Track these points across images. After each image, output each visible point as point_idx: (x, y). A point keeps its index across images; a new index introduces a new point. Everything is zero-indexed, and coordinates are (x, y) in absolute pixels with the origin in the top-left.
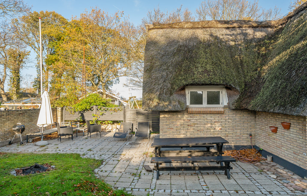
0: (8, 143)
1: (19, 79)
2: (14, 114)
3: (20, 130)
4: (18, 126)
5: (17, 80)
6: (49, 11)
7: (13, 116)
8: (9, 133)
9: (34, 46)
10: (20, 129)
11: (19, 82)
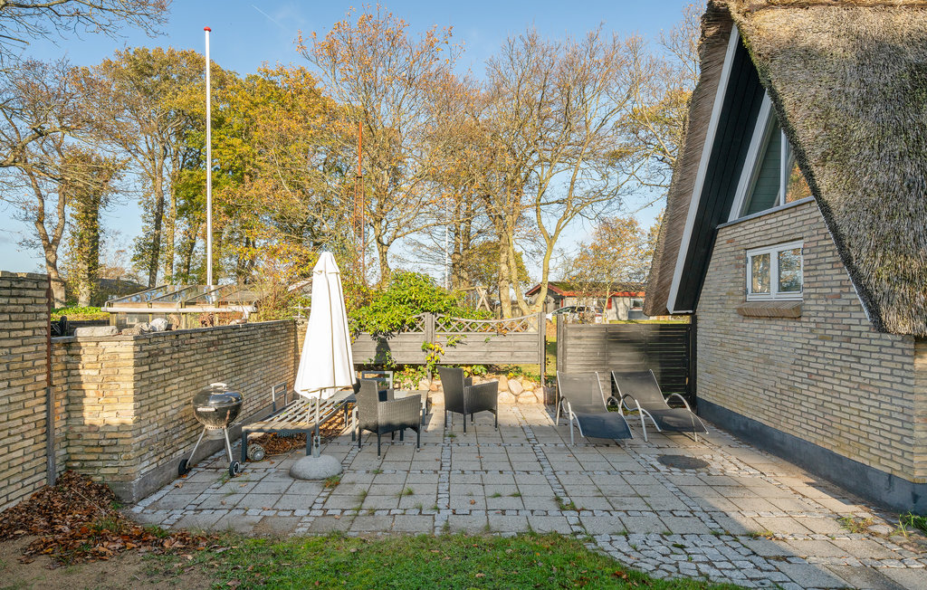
0: (174, 470)
1: (98, 237)
2: (193, 347)
3: (228, 412)
4: (216, 398)
5: (91, 242)
6: (178, 49)
7: (191, 352)
8: (178, 426)
9: (134, 147)
10: (226, 409)
11: (97, 247)
